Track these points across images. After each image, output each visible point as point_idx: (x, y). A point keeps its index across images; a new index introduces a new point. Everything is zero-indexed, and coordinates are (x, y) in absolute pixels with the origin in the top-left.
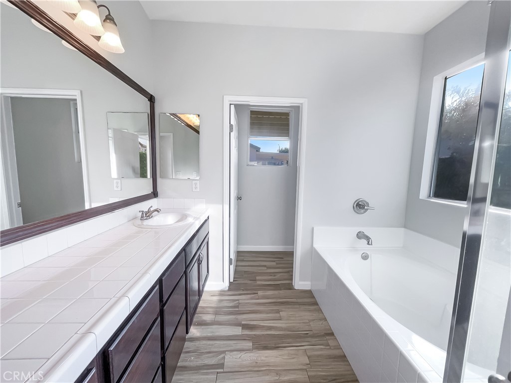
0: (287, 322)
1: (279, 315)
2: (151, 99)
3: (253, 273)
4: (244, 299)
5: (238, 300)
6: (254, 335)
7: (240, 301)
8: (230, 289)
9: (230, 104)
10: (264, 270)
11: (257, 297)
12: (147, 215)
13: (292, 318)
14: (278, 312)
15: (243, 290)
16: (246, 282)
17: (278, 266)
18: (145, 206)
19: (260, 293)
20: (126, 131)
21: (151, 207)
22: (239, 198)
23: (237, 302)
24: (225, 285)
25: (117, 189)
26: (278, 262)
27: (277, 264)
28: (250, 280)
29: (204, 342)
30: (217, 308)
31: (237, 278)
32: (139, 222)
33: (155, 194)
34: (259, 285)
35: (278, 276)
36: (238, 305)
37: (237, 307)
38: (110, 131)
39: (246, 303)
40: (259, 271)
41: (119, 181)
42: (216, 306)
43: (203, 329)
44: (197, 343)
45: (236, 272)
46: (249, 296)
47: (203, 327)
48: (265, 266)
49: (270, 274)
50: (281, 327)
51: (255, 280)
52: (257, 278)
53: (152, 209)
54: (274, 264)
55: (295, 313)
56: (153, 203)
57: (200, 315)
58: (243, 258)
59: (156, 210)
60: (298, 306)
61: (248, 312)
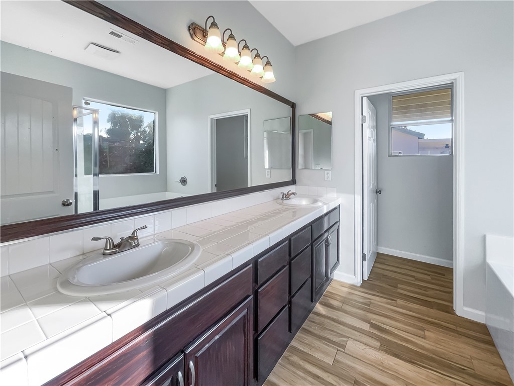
0: (434, 344)
1: (423, 333)
2: (293, 106)
3: (395, 279)
4: (377, 300)
5: (371, 299)
6: (384, 338)
7: (372, 301)
8: (362, 286)
9: (362, 97)
10: (412, 280)
11: (396, 305)
12: (287, 196)
13: (443, 344)
14: (423, 329)
15: (378, 292)
16: (384, 285)
17: (433, 281)
18: (285, 190)
19: (400, 302)
20: (276, 131)
21: (290, 191)
22: (378, 192)
23: (369, 300)
24: (358, 281)
25: (267, 177)
26: (433, 277)
27: (432, 278)
28: (389, 285)
29: (328, 321)
30: (345, 298)
31: (372, 278)
32: (280, 201)
33: (293, 182)
34: (400, 294)
35: (430, 292)
36: (369, 303)
37: (368, 305)
38: (266, 134)
39: (380, 305)
40: (404, 280)
41: (269, 170)
42: (344, 296)
43: (329, 310)
44: (322, 319)
45: (372, 272)
46: (384, 300)
47: (329, 309)
48: (413, 277)
49: (420, 287)
50: (424, 347)
51: (396, 287)
52: (399, 286)
53: (290, 192)
54: (428, 278)
55: (448, 340)
56: (292, 188)
57: (329, 298)
58: (384, 260)
59: (293, 194)
60: (457, 335)
61: (381, 314)
